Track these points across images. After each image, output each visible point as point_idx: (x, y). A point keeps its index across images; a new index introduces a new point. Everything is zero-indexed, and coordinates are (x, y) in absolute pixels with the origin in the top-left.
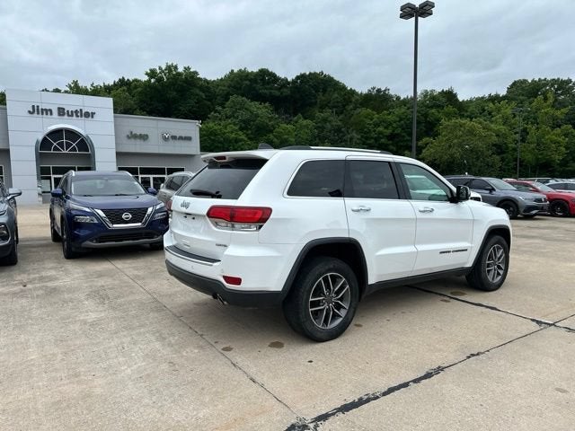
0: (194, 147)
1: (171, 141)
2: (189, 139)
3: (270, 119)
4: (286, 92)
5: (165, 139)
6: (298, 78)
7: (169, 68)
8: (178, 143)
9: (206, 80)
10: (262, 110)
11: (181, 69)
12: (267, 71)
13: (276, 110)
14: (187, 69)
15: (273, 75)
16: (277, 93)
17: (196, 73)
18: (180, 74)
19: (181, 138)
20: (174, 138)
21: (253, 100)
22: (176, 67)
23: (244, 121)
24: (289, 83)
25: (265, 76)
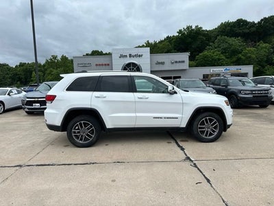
0: (186, 66)
1: (175, 64)
2: (183, 62)
3: (240, 46)
4: (253, 29)
5: (172, 63)
6: (262, 20)
7: (188, 28)
8: (178, 64)
9: (206, 31)
10: (235, 42)
11: (194, 27)
12: (241, 19)
13: (245, 41)
14: (197, 27)
15: (245, 21)
16: (247, 31)
17: (201, 28)
18: (193, 30)
19: (180, 62)
20: (176, 62)
21: (230, 37)
22: (191, 27)
23: (224, 49)
24: (256, 24)
25: (241, 23)
